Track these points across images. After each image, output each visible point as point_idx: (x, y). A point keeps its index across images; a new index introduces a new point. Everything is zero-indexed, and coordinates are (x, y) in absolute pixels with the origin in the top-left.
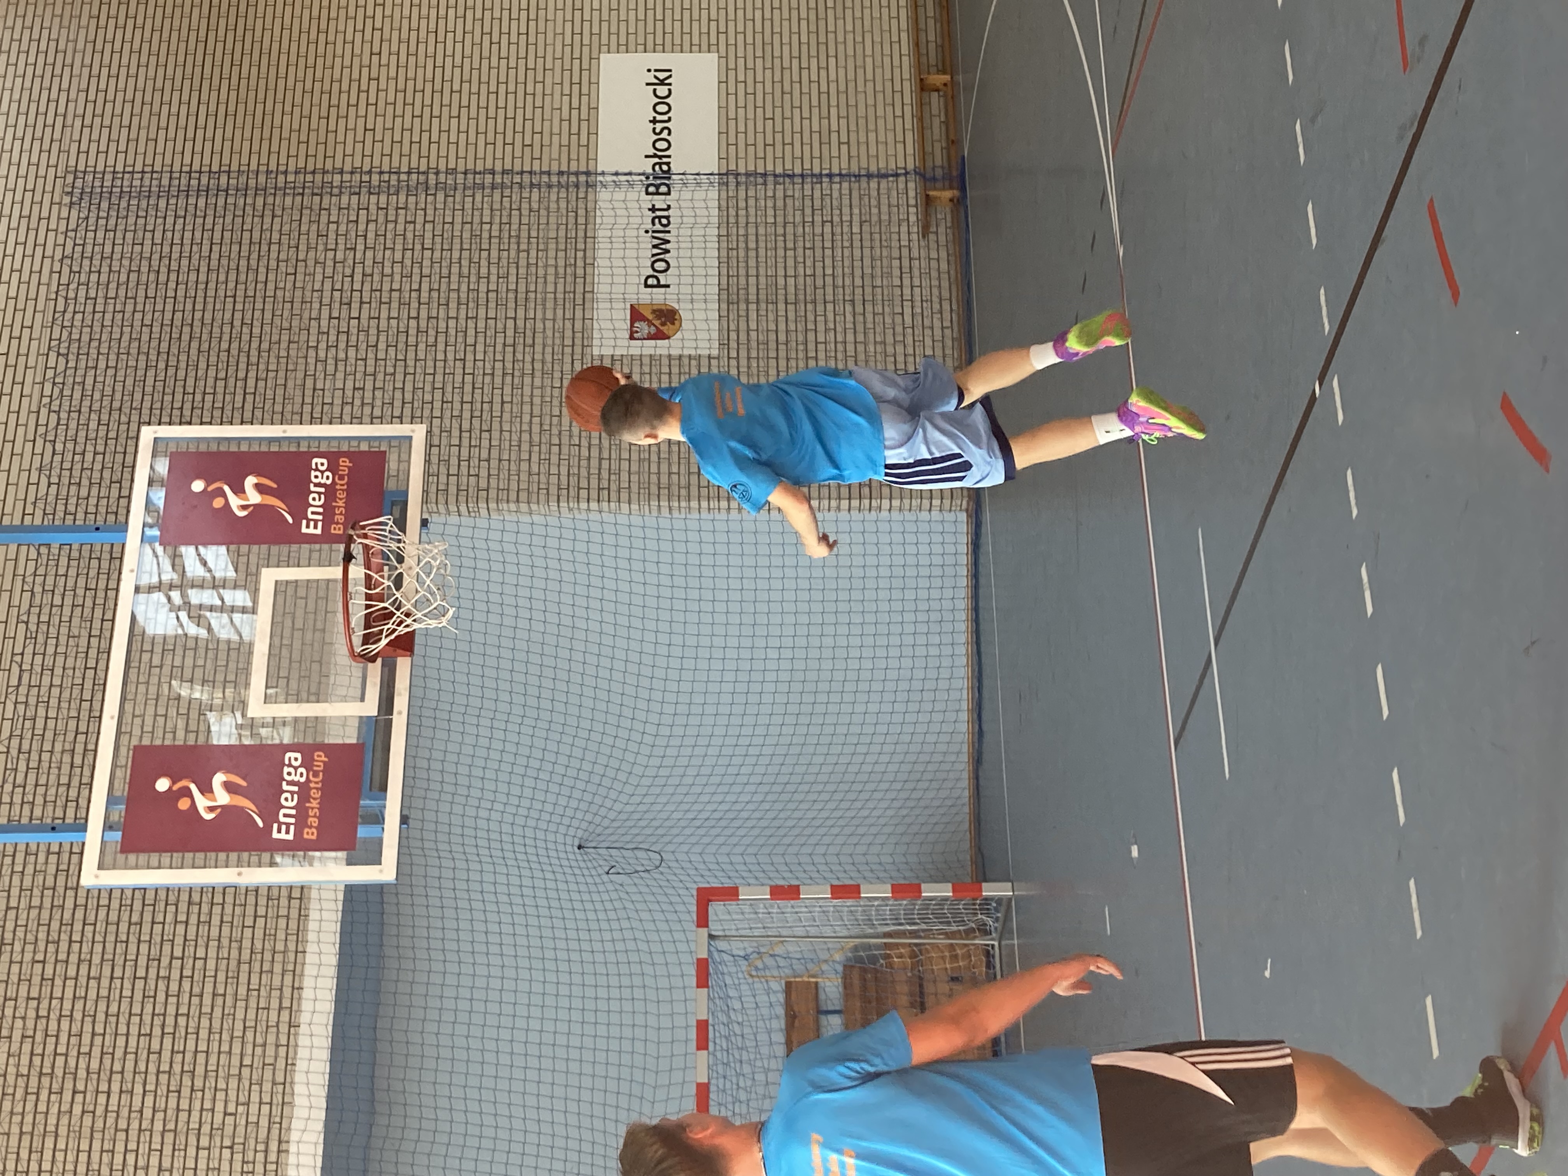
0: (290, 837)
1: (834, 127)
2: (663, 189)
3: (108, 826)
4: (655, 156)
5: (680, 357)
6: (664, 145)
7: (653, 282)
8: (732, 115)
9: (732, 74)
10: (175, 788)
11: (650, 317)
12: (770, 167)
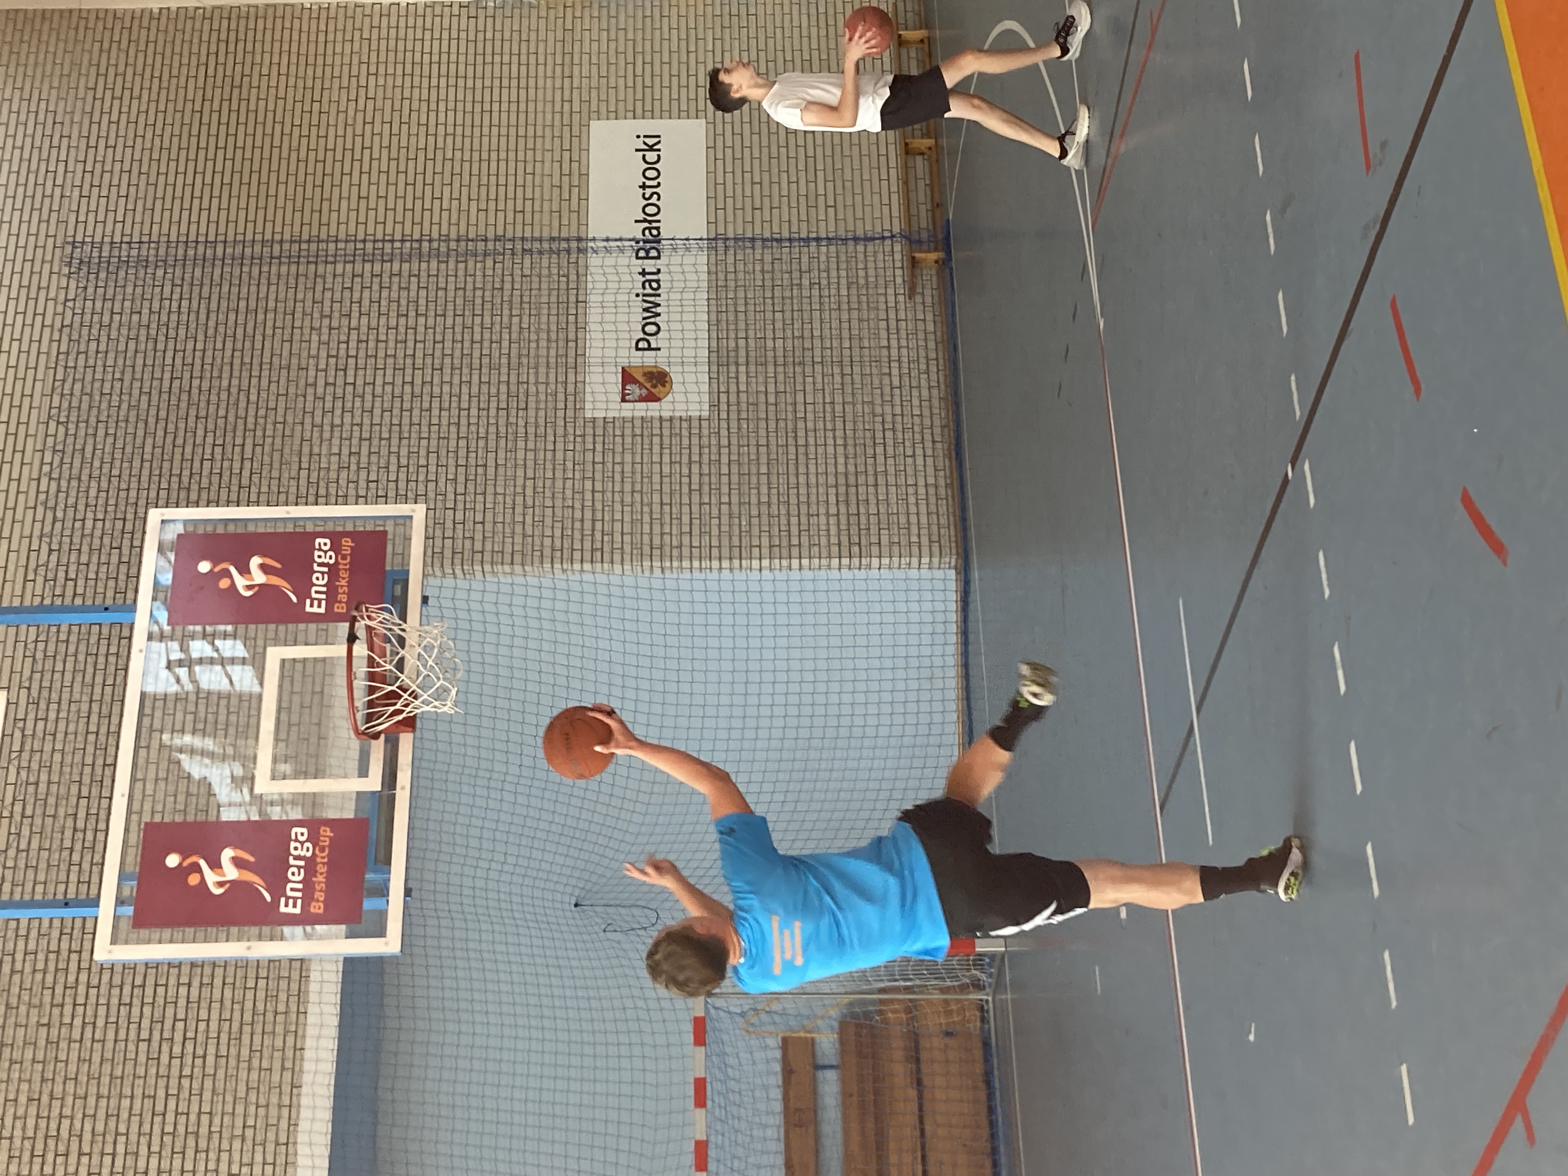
0: (298, 911)
1: (821, 191)
2: (653, 253)
3: (120, 902)
4: (645, 221)
5: (671, 419)
6: (654, 210)
7: (644, 344)
8: (720, 180)
9: (720, 139)
10: (185, 864)
11: (641, 379)
12: (758, 231)
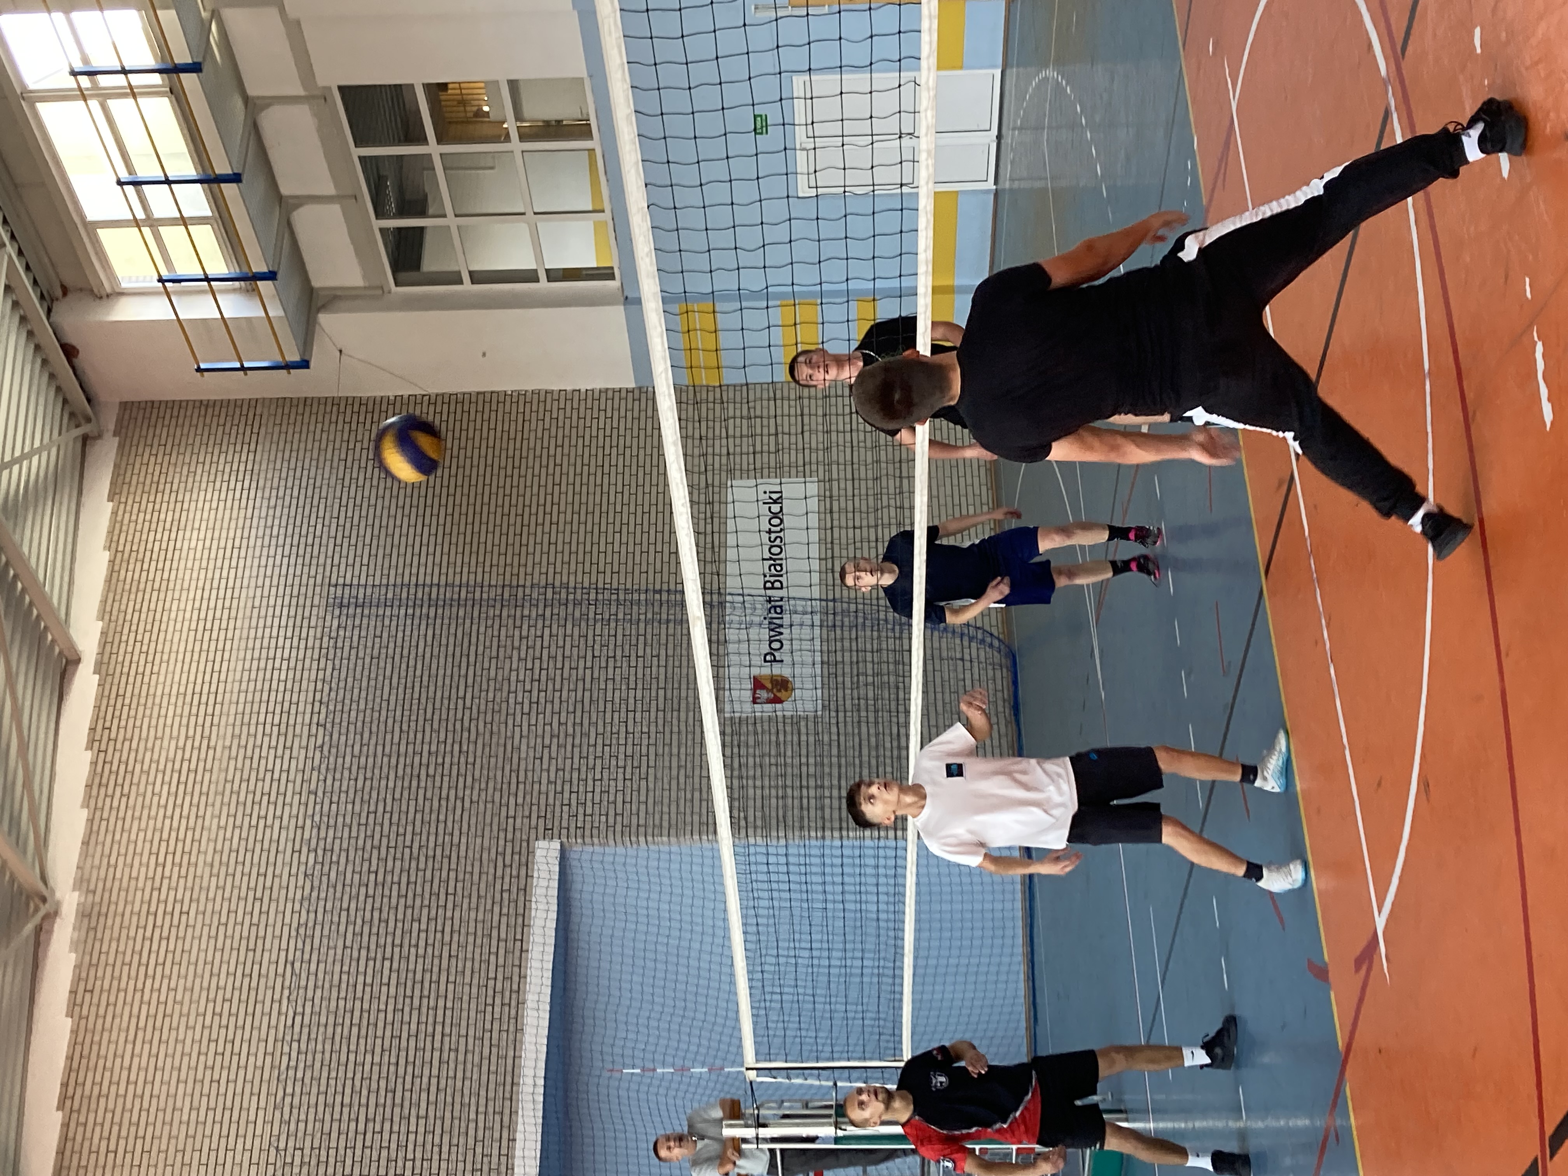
4: (771, 559)
5: (792, 717)
6: (778, 550)
7: (771, 658)
9: (828, 493)
11: (769, 686)
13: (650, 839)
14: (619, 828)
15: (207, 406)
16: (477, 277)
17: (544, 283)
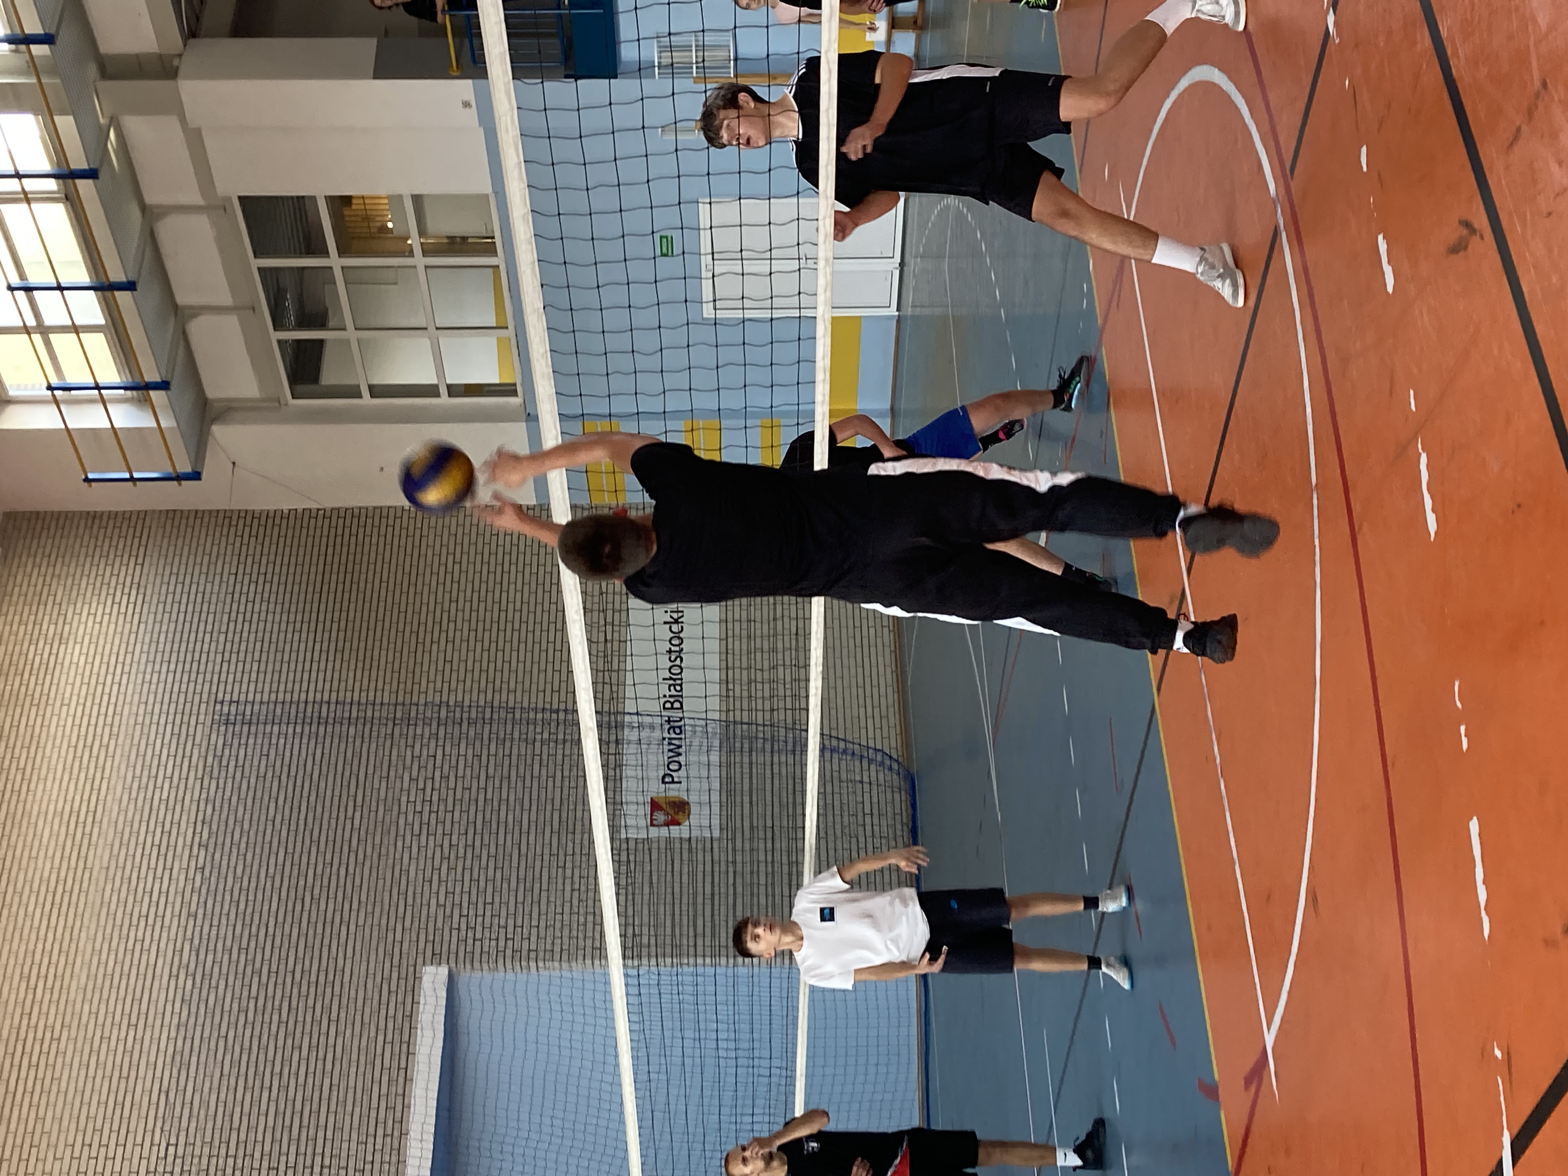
4: (671, 679)
5: (689, 839)
6: (678, 670)
7: (668, 779)
8: (730, 646)
11: (666, 807)
13: (541, 964)
14: (509, 952)
15: (94, 518)
16: (377, 391)
17: (444, 399)
